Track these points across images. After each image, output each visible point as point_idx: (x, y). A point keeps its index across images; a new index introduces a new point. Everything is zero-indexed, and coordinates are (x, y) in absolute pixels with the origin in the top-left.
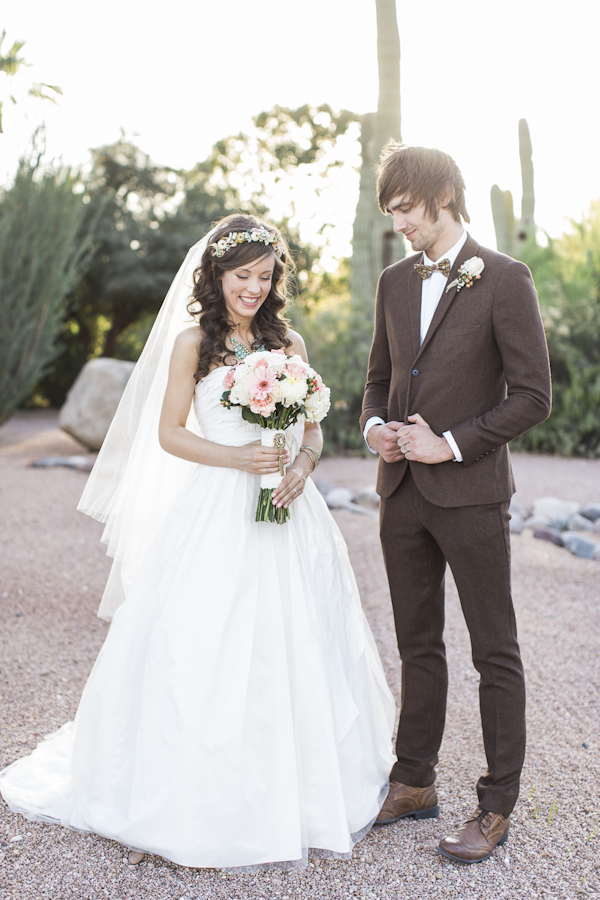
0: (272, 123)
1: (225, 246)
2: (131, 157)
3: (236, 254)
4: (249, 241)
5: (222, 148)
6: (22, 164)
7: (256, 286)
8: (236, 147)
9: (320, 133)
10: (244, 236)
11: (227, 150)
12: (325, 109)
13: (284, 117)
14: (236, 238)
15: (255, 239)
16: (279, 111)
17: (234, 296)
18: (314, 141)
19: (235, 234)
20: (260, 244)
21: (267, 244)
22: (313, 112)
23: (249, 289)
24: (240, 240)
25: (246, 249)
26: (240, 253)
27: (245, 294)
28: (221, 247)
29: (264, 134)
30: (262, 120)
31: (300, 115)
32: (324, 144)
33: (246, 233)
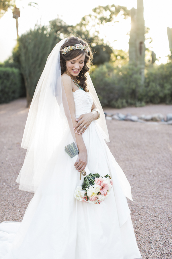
0: (98, 11)
1: (66, 51)
2: (60, 23)
3: (70, 54)
4: (75, 49)
5: (84, 19)
6: (36, 25)
7: (77, 66)
8: (88, 18)
9: (112, 13)
10: (73, 47)
11: (85, 20)
12: (113, 6)
13: (102, 9)
14: (70, 48)
15: (77, 49)
16: (100, 7)
17: (70, 69)
18: (110, 15)
19: (70, 46)
20: (79, 50)
21: (82, 50)
22: (110, 7)
23: (75, 67)
24: (71, 49)
25: (73, 52)
26: (72, 54)
27: (74, 69)
28: (65, 51)
29: (95, 14)
30: (95, 10)
31: (106, 8)
32: (114, 16)
33: (74, 46)
